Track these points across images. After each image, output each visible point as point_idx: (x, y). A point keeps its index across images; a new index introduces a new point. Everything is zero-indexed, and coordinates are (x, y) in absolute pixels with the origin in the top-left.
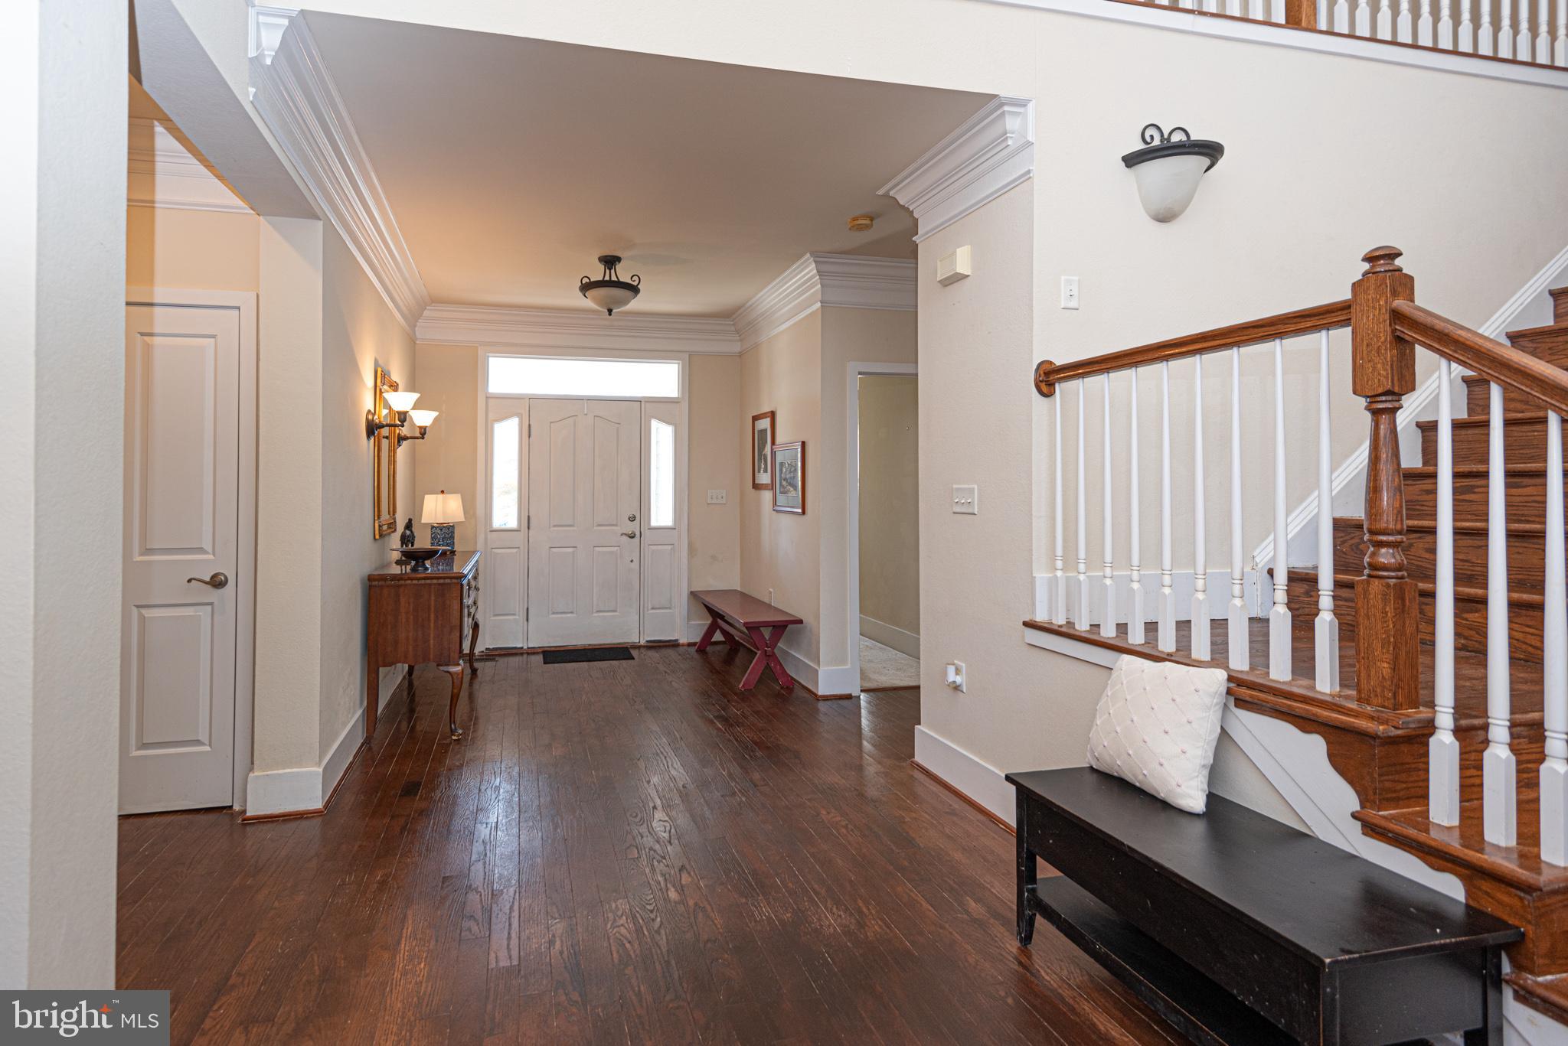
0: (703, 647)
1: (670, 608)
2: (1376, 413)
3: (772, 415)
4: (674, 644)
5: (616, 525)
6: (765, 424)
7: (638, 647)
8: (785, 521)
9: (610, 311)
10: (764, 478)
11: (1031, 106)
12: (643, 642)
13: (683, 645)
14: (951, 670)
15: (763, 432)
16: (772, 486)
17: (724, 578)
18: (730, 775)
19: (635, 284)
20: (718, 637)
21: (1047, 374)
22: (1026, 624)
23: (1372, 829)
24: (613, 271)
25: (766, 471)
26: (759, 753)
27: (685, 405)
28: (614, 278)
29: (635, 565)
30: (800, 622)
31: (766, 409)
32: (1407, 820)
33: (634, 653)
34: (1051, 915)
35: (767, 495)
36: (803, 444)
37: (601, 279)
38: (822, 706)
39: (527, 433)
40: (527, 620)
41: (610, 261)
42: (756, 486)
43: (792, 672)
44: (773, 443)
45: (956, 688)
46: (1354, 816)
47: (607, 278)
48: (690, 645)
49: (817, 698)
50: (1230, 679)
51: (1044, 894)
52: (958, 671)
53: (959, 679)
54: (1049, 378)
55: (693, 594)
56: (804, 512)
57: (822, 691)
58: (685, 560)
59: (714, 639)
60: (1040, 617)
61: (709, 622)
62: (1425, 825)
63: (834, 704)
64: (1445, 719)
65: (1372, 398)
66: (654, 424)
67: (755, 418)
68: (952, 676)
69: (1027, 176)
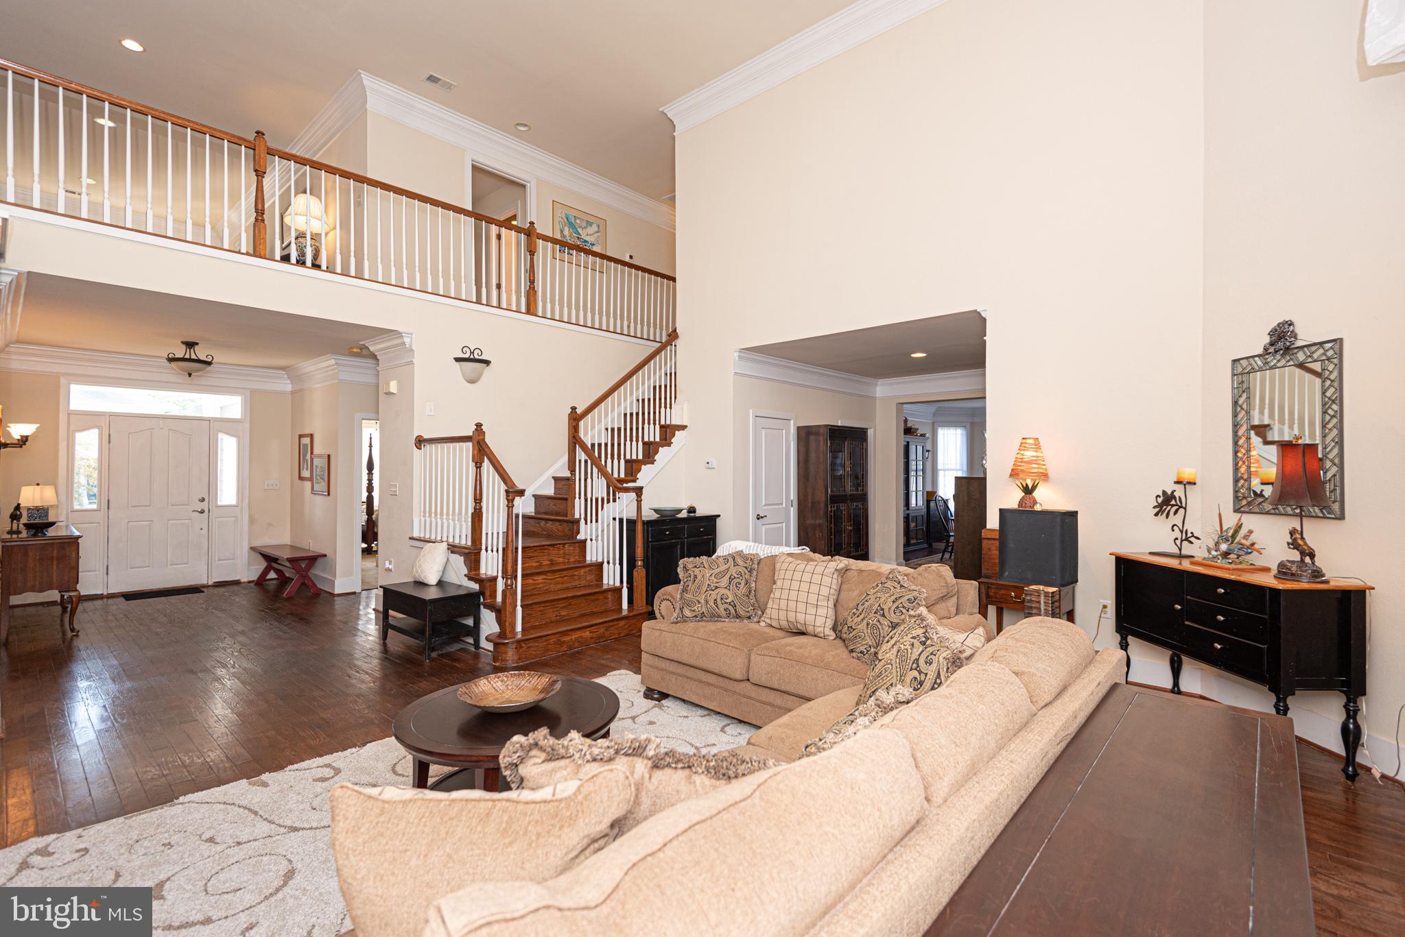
0: (261, 582)
1: (234, 559)
2: (477, 468)
3: (312, 436)
4: (237, 583)
5: (188, 505)
6: (306, 441)
7: (207, 586)
8: (319, 500)
9: (190, 375)
10: (306, 474)
11: (413, 336)
12: (210, 583)
13: (244, 583)
14: (387, 562)
15: (306, 445)
16: (311, 479)
17: (280, 538)
18: (271, 624)
19: (209, 360)
20: (272, 575)
21: (420, 441)
22: (410, 538)
23: (470, 579)
24: (192, 350)
25: (307, 469)
26: (289, 616)
27: (247, 425)
28: (193, 357)
29: (205, 531)
30: (325, 556)
31: (308, 432)
32: (475, 575)
33: (205, 590)
34: (394, 628)
35: (308, 484)
36: (329, 456)
37: (181, 357)
38: (336, 598)
39: (107, 441)
40: (107, 574)
41: (190, 345)
42: (301, 478)
43: (320, 586)
44: (312, 453)
45: (389, 570)
46: (465, 575)
47: (187, 356)
48: (249, 582)
49: (333, 595)
50: (448, 545)
51: (391, 621)
52: (390, 563)
53: (390, 567)
54: (420, 442)
55: (252, 549)
56: (329, 495)
57: (337, 592)
58: (246, 528)
59: (268, 577)
60: (416, 535)
61: (264, 567)
62: (479, 574)
63: (343, 597)
64: (484, 547)
65: (476, 463)
66: (221, 436)
67: (301, 436)
68: (387, 565)
69: (412, 363)
